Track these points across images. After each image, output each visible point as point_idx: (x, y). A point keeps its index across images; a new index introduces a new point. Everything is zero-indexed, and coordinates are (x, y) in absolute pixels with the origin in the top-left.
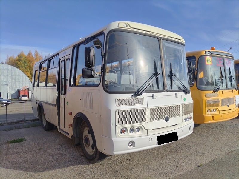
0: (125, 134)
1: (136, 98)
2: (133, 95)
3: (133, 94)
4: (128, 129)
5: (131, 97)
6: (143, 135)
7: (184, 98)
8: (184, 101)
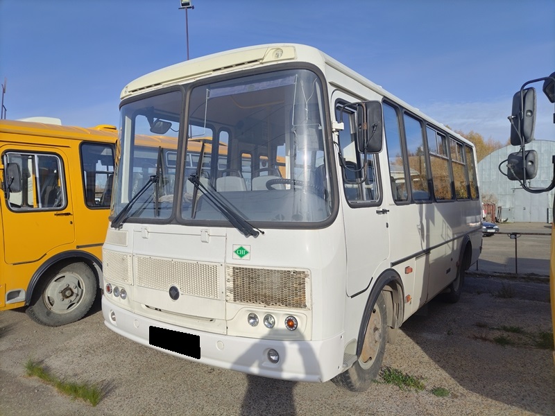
4: (113, 288)
7: (239, 247)
8: (239, 257)
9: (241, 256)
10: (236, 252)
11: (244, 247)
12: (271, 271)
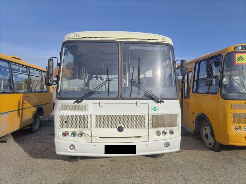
0: (66, 137)
1: (78, 104)
2: (75, 102)
3: (75, 100)
4: (70, 133)
5: (74, 103)
6: (87, 141)
7: (154, 107)
8: (154, 111)
9: (155, 110)
10: (153, 109)
11: (156, 107)
12: (167, 115)
